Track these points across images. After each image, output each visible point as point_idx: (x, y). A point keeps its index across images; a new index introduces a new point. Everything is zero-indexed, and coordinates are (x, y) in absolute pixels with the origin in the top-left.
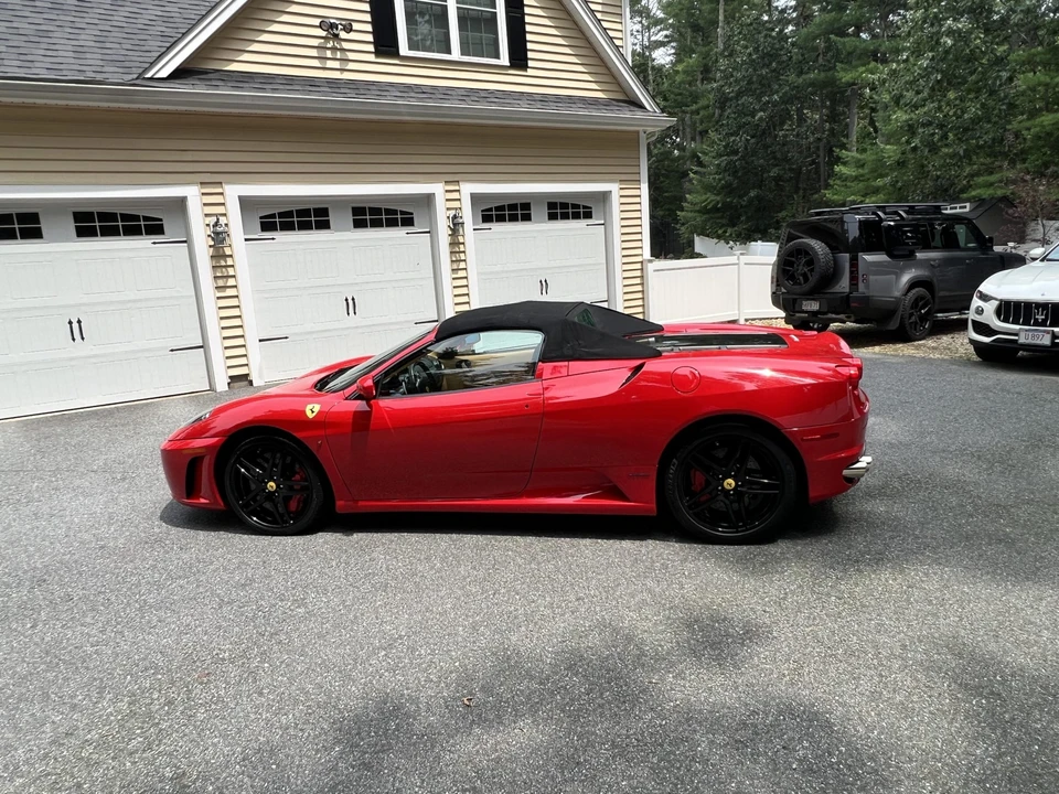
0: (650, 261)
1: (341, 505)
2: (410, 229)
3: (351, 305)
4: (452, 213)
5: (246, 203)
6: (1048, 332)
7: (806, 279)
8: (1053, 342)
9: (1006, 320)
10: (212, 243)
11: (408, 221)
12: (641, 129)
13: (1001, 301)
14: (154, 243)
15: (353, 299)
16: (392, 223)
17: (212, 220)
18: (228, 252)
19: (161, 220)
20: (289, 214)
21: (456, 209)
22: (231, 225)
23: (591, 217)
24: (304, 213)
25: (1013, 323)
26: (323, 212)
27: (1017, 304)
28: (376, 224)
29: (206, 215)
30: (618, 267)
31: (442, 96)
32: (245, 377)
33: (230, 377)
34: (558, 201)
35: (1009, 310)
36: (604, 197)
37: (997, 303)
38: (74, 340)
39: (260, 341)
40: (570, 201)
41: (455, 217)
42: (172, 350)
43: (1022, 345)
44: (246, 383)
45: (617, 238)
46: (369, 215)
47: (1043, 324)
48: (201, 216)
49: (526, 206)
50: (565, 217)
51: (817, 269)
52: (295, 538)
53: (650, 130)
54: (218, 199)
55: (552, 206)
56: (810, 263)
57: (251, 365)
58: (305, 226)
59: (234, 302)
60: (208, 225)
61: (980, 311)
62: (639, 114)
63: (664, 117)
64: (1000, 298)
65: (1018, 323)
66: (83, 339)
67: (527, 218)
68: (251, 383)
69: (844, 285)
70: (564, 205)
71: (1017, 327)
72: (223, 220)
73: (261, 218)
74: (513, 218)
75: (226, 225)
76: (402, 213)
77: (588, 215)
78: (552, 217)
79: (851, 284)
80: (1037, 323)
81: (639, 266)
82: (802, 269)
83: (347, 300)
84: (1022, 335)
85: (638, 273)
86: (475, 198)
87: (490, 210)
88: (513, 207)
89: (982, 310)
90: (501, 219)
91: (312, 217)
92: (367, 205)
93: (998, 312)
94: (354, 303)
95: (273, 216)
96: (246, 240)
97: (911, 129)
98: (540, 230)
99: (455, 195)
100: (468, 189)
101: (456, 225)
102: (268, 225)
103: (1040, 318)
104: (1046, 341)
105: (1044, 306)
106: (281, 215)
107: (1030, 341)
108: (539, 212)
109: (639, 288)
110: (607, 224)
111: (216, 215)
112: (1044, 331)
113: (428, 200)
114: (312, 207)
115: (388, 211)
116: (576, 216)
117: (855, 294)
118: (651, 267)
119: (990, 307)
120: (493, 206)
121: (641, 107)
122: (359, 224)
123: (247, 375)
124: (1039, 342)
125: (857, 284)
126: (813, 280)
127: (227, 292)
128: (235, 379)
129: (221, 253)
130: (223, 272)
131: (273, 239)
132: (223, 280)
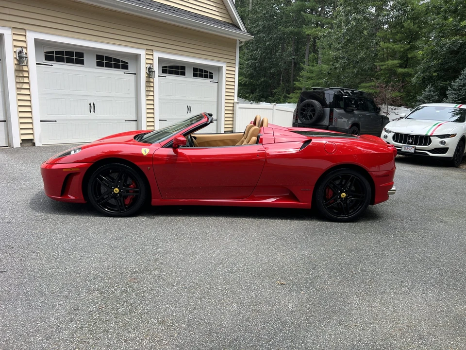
0: (238, 103)
1: (155, 201)
2: (126, 71)
3: (92, 107)
4: (148, 66)
5: (38, 43)
6: (413, 147)
7: (311, 118)
8: (415, 152)
9: (396, 141)
10: (16, 63)
11: (125, 67)
12: (237, 38)
13: (395, 133)
15: (94, 104)
16: (117, 66)
17: (18, 49)
18: (25, 68)
20: (61, 53)
21: (151, 64)
22: (29, 54)
23: (212, 78)
24: (69, 53)
25: (399, 142)
26: (80, 55)
27: (402, 135)
28: (109, 66)
29: (15, 46)
30: (223, 104)
31: (149, 5)
32: (30, 141)
33: (22, 140)
34: (198, 68)
35: (398, 137)
36: (219, 69)
37: (393, 134)
39: (41, 121)
40: (204, 69)
41: (150, 68)
43: (403, 152)
44: (31, 144)
45: (224, 90)
46: (106, 61)
47: (411, 144)
48: (12, 47)
49: (183, 68)
50: (201, 76)
51: (316, 114)
52: (128, 218)
53: (242, 40)
54: (23, 38)
55: (195, 70)
56: (314, 111)
57: (35, 134)
58: (70, 61)
59: (27, 98)
60: (15, 52)
61: (386, 137)
62: (238, 32)
63: (248, 35)
64: (395, 132)
65: (401, 143)
67: (183, 74)
68: (34, 144)
69: (326, 122)
70: (201, 70)
71: (401, 144)
72: (25, 51)
73: (45, 53)
74: (177, 73)
75: (26, 53)
76: (123, 62)
77: (211, 77)
78: (195, 75)
79: (329, 122)
80: (409, 143)
81: (232, 105)
82: (309, 113)
83: (90, 104)
84: (403, 147)
85: (231, 108)
86: (160, 60)
87: (166, 67)
88: (177, 67)
89: (387, 136)
90: (171, 73)
91: (74, 57)
92: (105, 55)
93: (394, 138)
94: (94, 106)
95: (52, 53)
96: (37, 64)
97: (336, 59)
98: (188, 81)
99: (151, 57)
100: (157, 55)
101: (150, 72)
102: (49, 57)
103: (410, 141)
104: (412, 151)
105: (411, 136)
106: (57, 53)
107: (406, 150)
108: (189, 72)
109: (231, 116)
110: (220, 83)
111: (21, 47)
113: (137, 57)
114: (74, 51)
115: (116, 60)
116: (206, 77)
117: (331, 126)
118: (238, 106)
119: (390, 135)
120: (168, 65)
121: (239, 28)
122: (99, 64)
123: (32, 140)
124: (409, 151)
125: (332, 122)
126: (314, 118)
127: (23, 92)
128: (24, 141)
129: (21, 69)
130: (21, 80)
131: (52, 65)
132: (21, 84)
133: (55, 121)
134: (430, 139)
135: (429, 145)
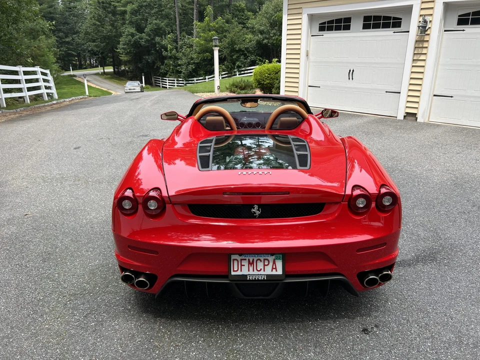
10: (419, 33)
14: (394, 32)
18: (426, 38)
19: (401, 19)
22: (433, 22)
29: (421, 16)
32: (414, 115)
33: (407, 113)
38: (349, 79)
39: (435, 95)
42: (387, 92)
44: (414, 118)
48: (418, 17)
54: (431, 5)
57: (419, 109)
59: (421, 70)
60: (420, 22)
66: (352, 79)
68: (417, 120)
72: (429, 19)
73: (459, 16)
75: (430, 21)
95: (468, 14)
96: (445, 31)
102: (463, 20)
106: (475, 13)
111: (426, 15)
123: (416, 114)
127: (419, 64)
128: (408, 114)
129: (422, 39)
130: (420, 51)
131: (463, 30)
132: (418, 56)
133: (452, 97)
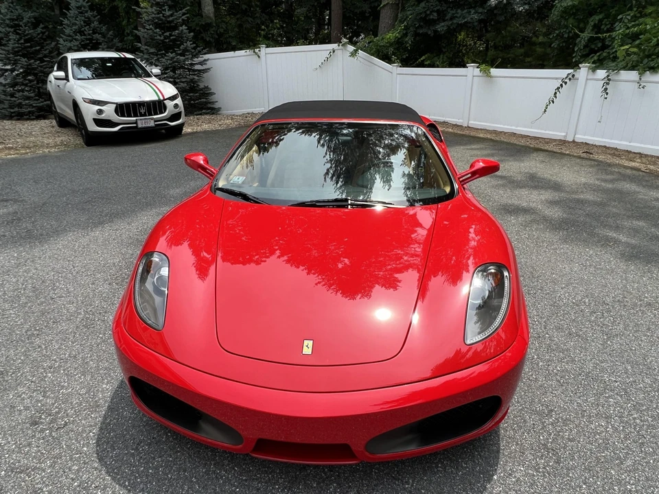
6: (152, 119)
8: (156, 124)
9: (123, 115)
13: (117, 104)
25: (128, 117)
27: (128, 105)
35: (123, 109)
37: (115, 105)
43: (141, 128)
47: (145, 115)
61: (99, 112)
64: (115, 102)
65: (131, 117)
71: (133, 119)
84: (139, 122)
89: (102, 111)
93: (116, 111)
103: (143, 111)
104: (152, 124)
105: (141, 104)
107: (144, 126)
112: (150, 119)
119: (109, 109)
124: (148, 125)
134: (164, 103)
135: (165, 111)
